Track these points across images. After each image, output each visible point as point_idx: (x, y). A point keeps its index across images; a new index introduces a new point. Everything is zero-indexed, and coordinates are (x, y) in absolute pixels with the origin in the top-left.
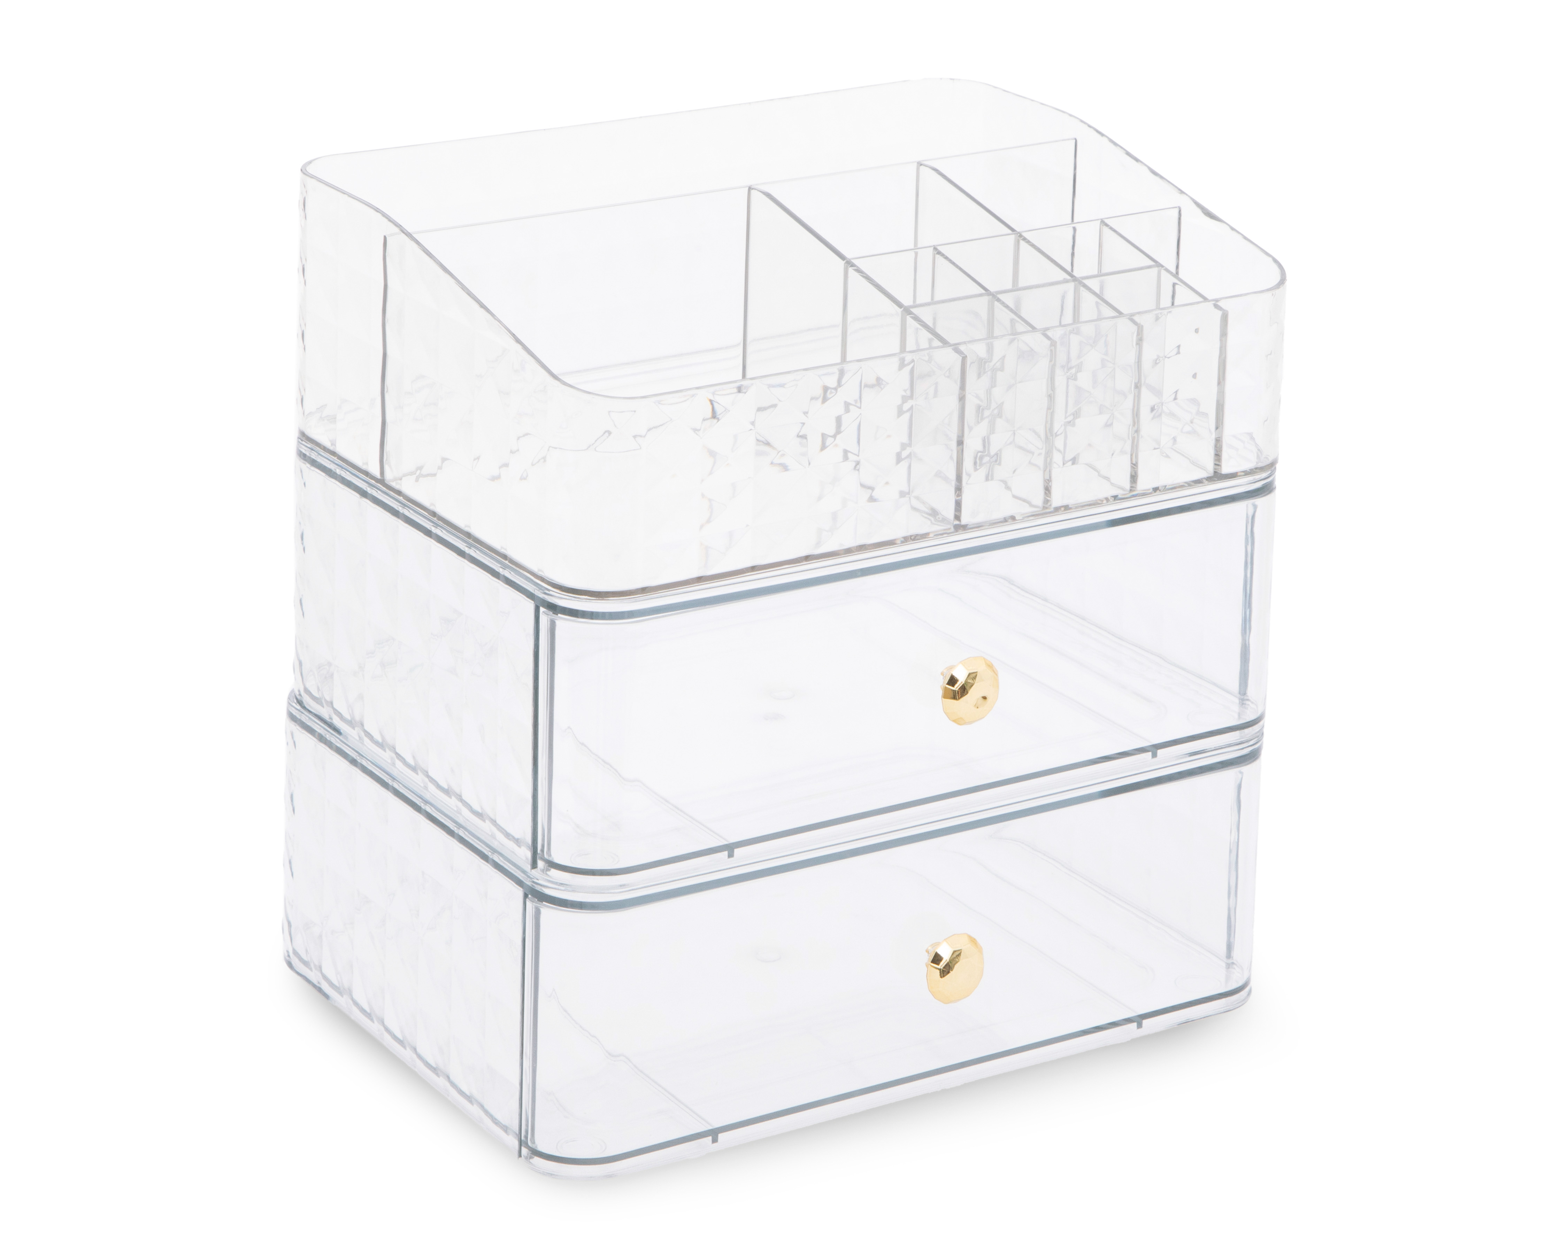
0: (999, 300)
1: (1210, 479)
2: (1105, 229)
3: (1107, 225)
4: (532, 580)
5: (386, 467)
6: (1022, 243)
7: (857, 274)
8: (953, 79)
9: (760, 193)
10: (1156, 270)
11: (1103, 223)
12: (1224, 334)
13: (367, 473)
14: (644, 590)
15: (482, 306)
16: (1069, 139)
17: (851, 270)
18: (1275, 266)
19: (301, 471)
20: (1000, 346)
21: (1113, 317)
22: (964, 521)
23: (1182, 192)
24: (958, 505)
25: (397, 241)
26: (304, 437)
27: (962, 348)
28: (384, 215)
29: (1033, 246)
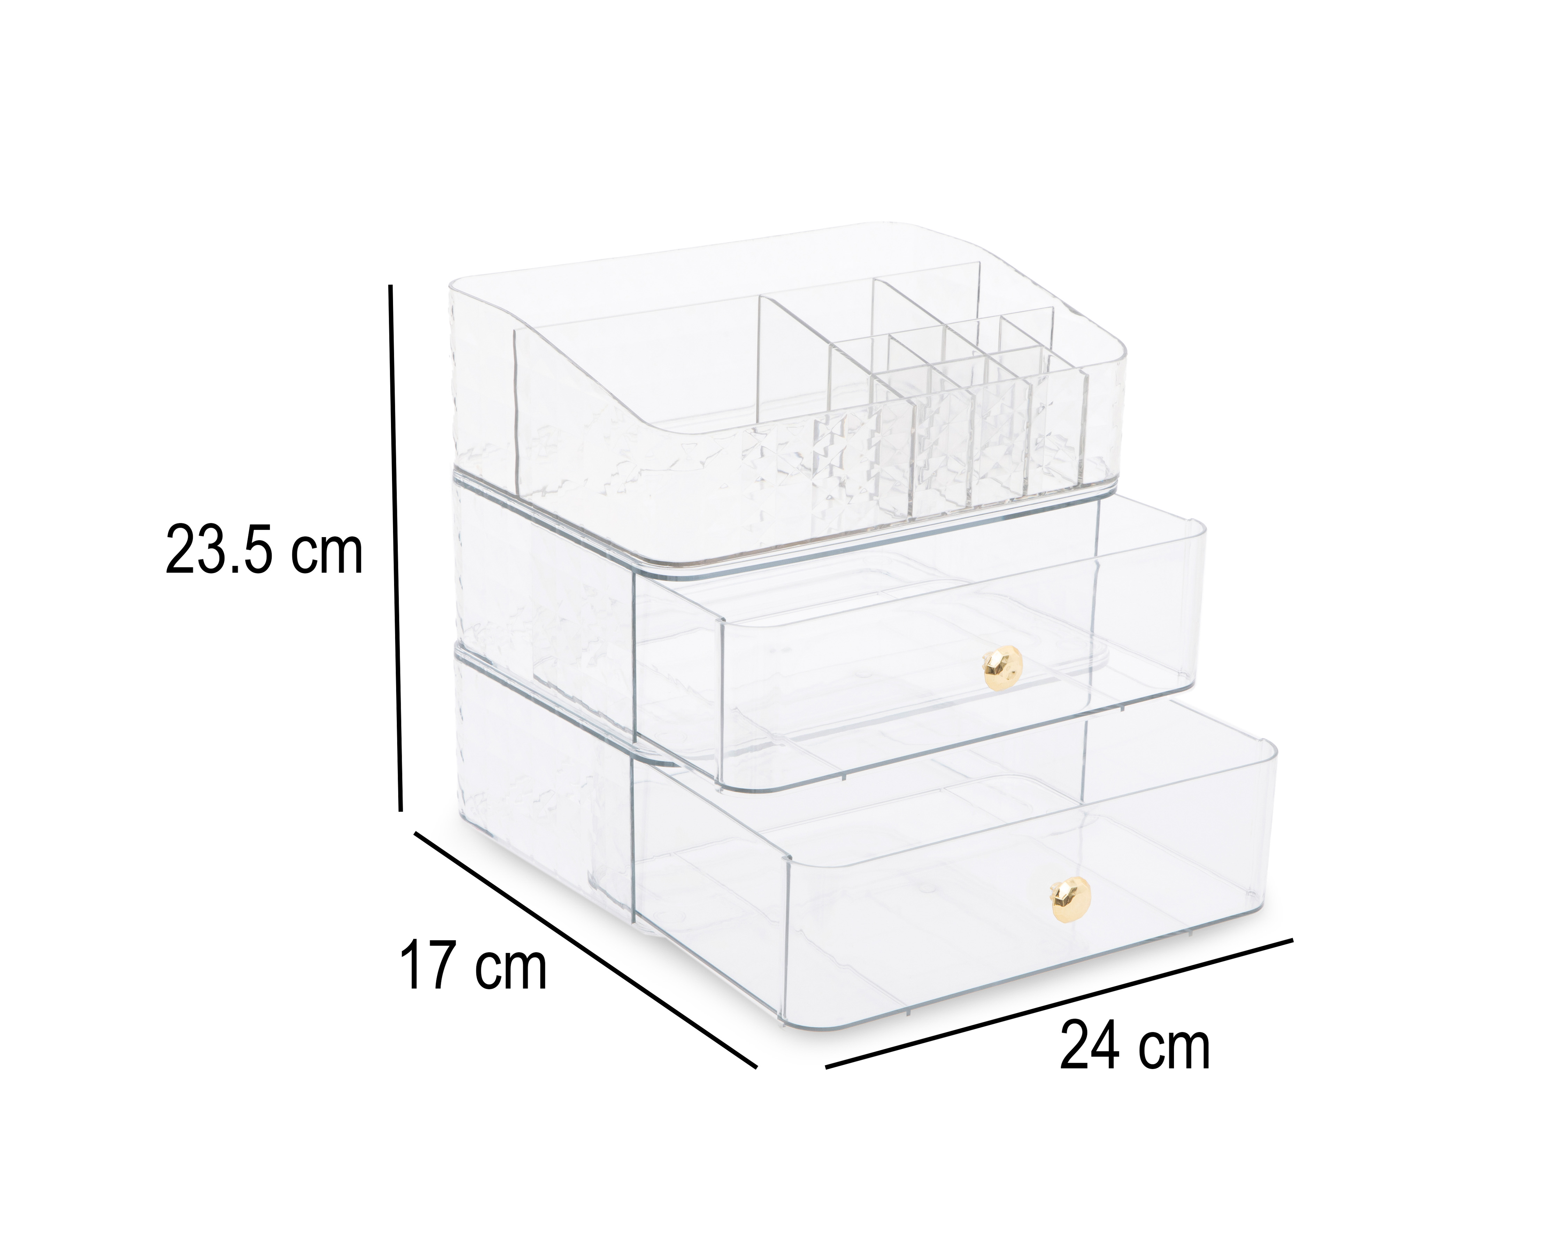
0: (935, 369)
1: (1075, 487)
2: (1004, 322)
3: (1005, 319)
4: (630, 557)
5: (520, 486)
6: (948, 331)
7: (838, 353)
8: (892, 222)
9: (768, 300)
10: (1039, 349)
11: (1002, 317)
12: (1086, 391)
13: (506, 492)
14: (706, 562)
15: (588, 375)
16: (975, 262)
17: (833, 350)
18: (1120, 346)
19: (457, 492)
20: (935, 399)
21: (1013, 379)
22: (914, 515)
23: (1055, 296)
24: (910, 506)
25: (524, 334)
26: (457, 469)
27: (913, 400)
28: (513, 315)
29: (955, 333)
